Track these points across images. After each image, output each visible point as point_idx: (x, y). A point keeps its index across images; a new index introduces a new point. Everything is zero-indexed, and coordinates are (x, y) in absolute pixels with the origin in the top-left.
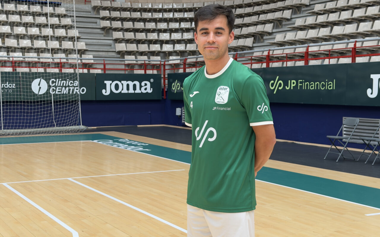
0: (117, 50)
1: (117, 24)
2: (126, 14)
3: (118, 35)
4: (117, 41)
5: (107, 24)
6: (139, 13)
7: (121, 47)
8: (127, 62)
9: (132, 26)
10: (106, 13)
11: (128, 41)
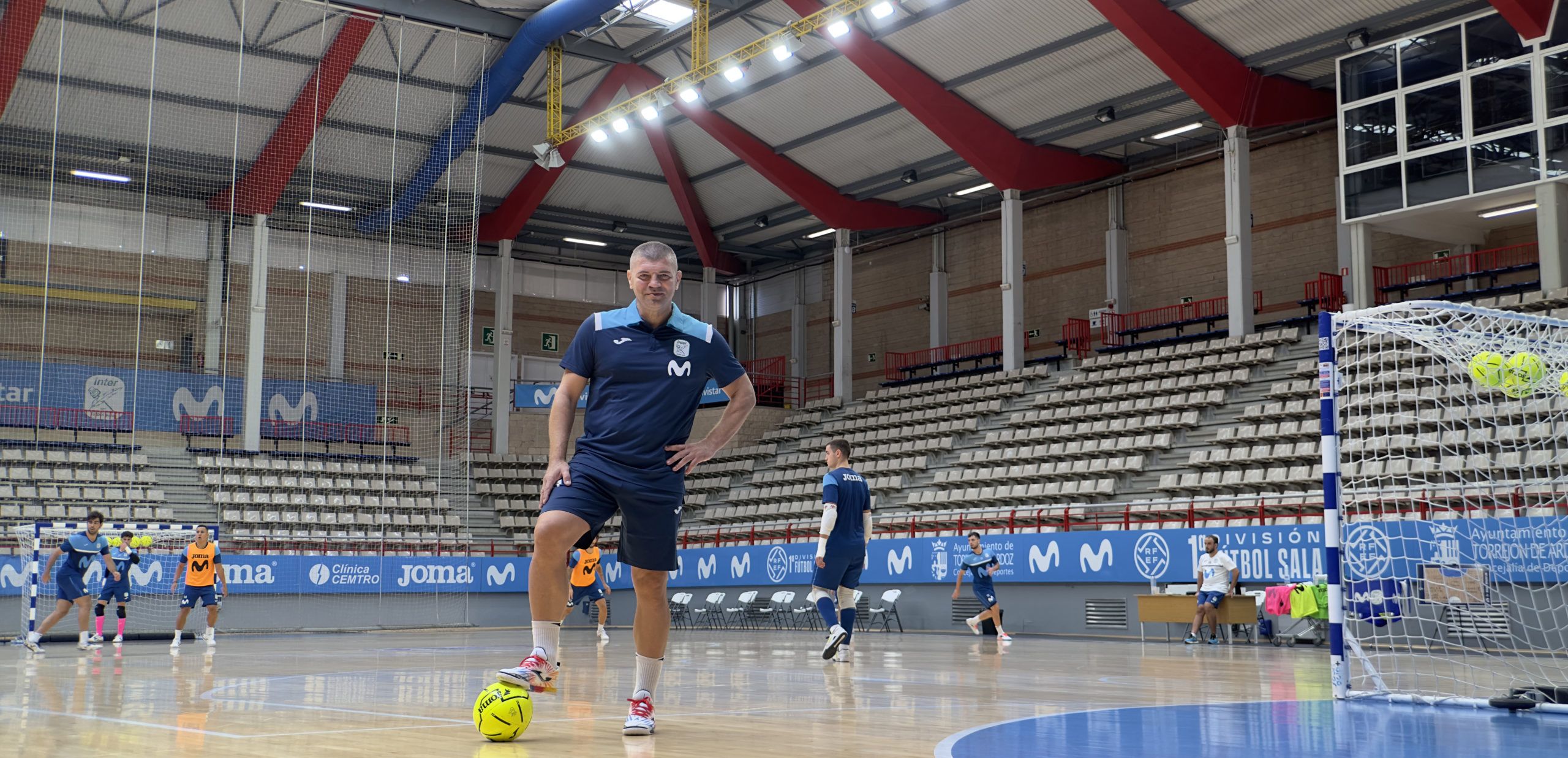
0: (503, 525)
1: (500, 488)
2: (512, 473)
3: (502, 504)
4: (502, 512)
5: (485, 488)
6: (529, 471)
7: (508, 521)
8: (516, 543)
9: (520, 492)
10: (482, 472)
11: (515, 513)
